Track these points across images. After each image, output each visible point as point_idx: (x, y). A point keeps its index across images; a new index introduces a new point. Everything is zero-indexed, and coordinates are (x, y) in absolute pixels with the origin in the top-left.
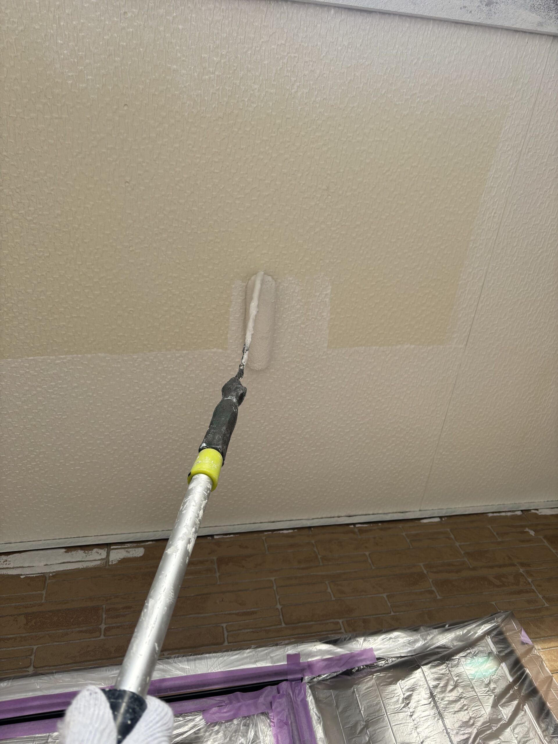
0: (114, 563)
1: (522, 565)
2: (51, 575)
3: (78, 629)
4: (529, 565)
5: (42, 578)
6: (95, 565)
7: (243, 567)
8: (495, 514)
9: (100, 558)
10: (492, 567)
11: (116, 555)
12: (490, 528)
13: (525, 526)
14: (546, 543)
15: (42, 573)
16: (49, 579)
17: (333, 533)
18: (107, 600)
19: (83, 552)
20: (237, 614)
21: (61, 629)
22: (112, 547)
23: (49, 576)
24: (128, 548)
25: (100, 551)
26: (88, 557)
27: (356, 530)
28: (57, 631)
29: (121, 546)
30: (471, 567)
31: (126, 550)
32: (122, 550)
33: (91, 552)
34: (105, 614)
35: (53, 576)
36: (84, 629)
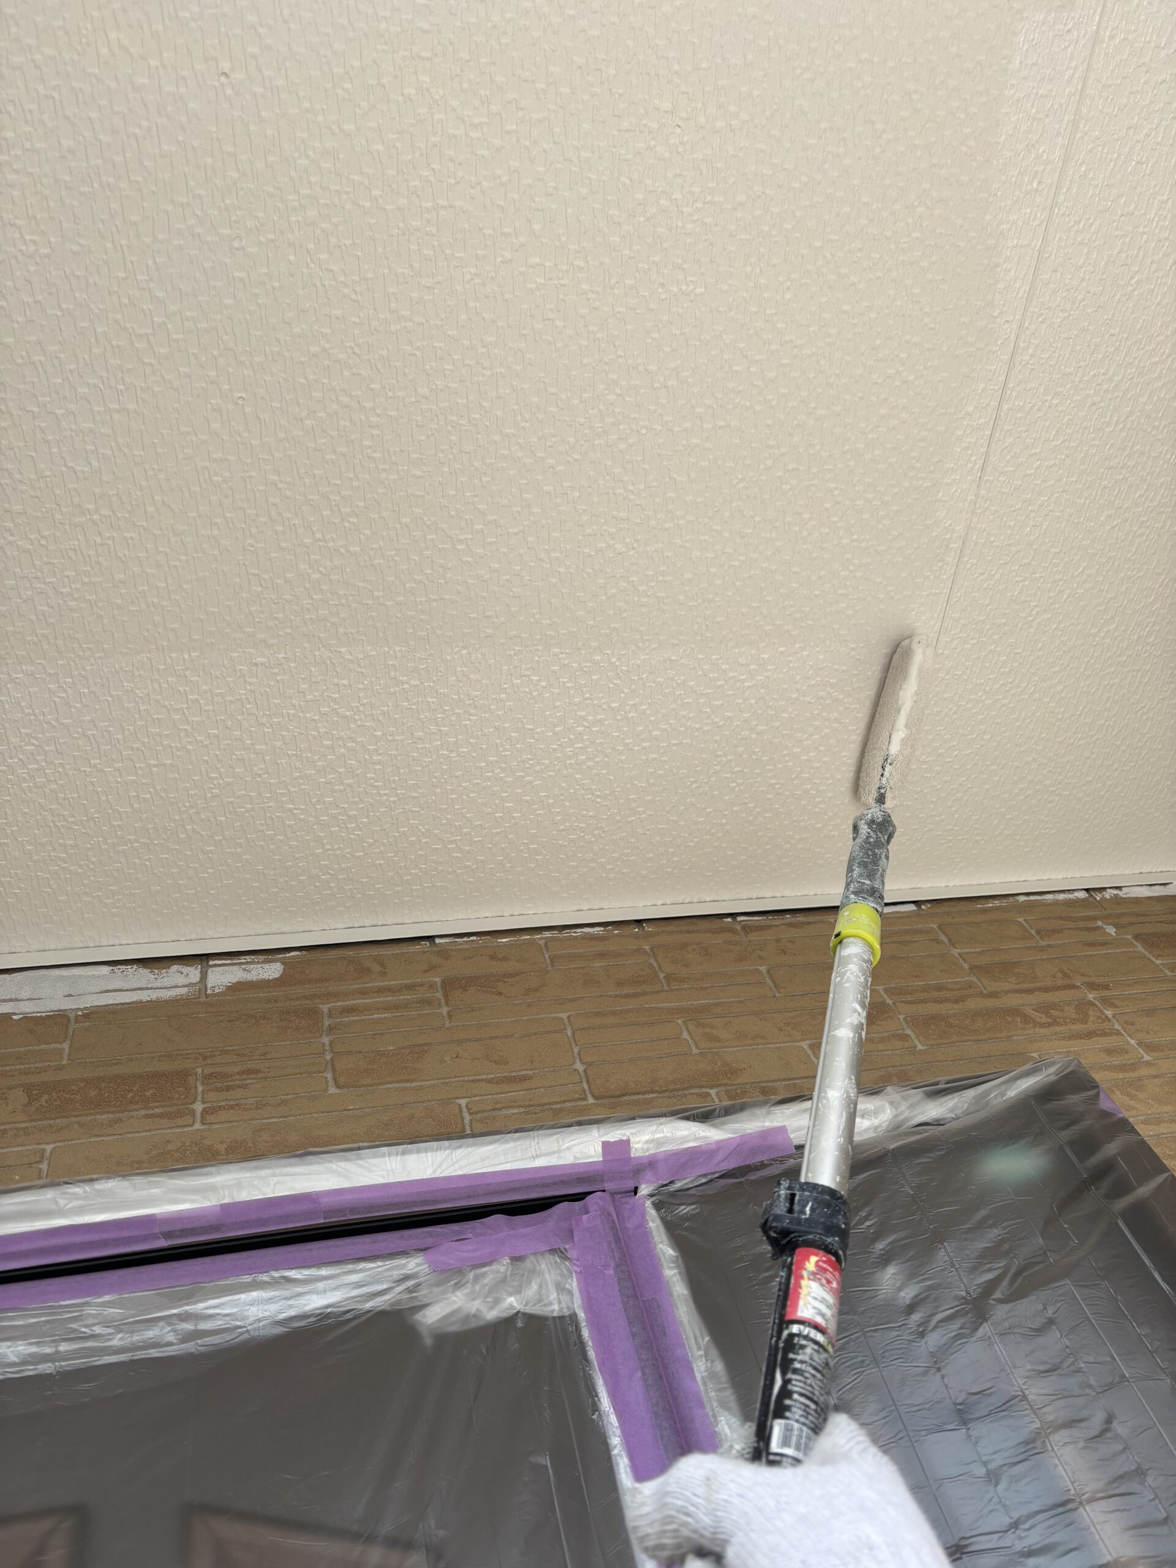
0: (216, 991)
1: (1092, 986)
2: (80, 1013)
3: (143, 1112)
4: (1106, 987)
5: (59, 1020)
6: (176, 996)
7: (500, 993)
8: (1032, 898)
9: (186, 981)
10: (1030, 991)
11: (221, 977)
12: (1024, 923)
13: (1095, 918)
14: (1140, 948)
15: (60, 1010)
16: (76, 1022)
17: (689, 932)
18: (205, 1058)
19: (147, 971)
20: (490, 1081)
21: (109, 1112)
22: (211, 963)
23: (77, 1016)
24: (247, 963)
25: (186, 969)
26: (159, 981)
27: (739, 928)
28: (98, 1117)
29: (232, 960)
30: (985, 992)
31: (243, 966)
32: (236, 968)
33: (167, 972)
34: (203, 1084)
35: (83, 1015)
36: (157, 1111)
